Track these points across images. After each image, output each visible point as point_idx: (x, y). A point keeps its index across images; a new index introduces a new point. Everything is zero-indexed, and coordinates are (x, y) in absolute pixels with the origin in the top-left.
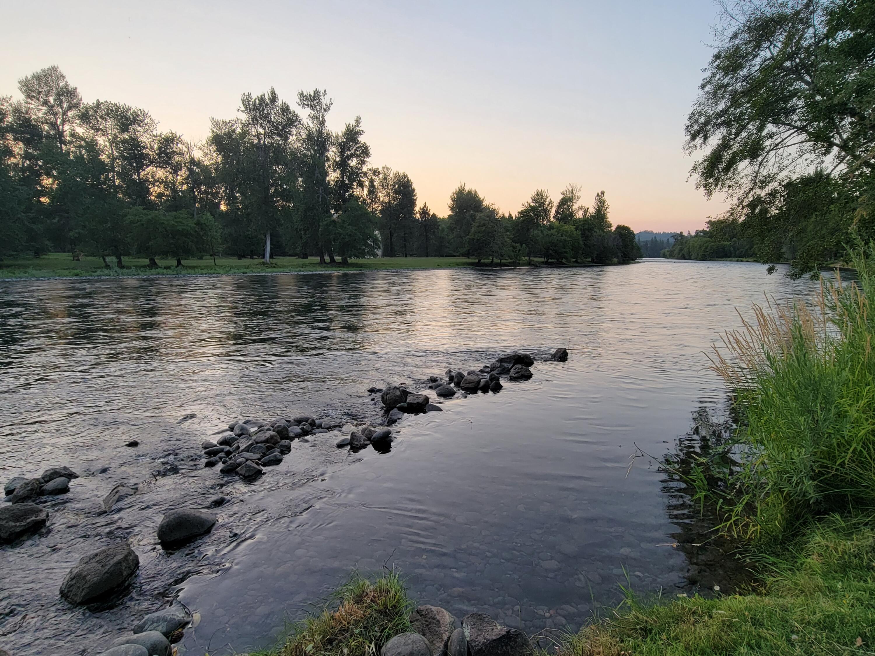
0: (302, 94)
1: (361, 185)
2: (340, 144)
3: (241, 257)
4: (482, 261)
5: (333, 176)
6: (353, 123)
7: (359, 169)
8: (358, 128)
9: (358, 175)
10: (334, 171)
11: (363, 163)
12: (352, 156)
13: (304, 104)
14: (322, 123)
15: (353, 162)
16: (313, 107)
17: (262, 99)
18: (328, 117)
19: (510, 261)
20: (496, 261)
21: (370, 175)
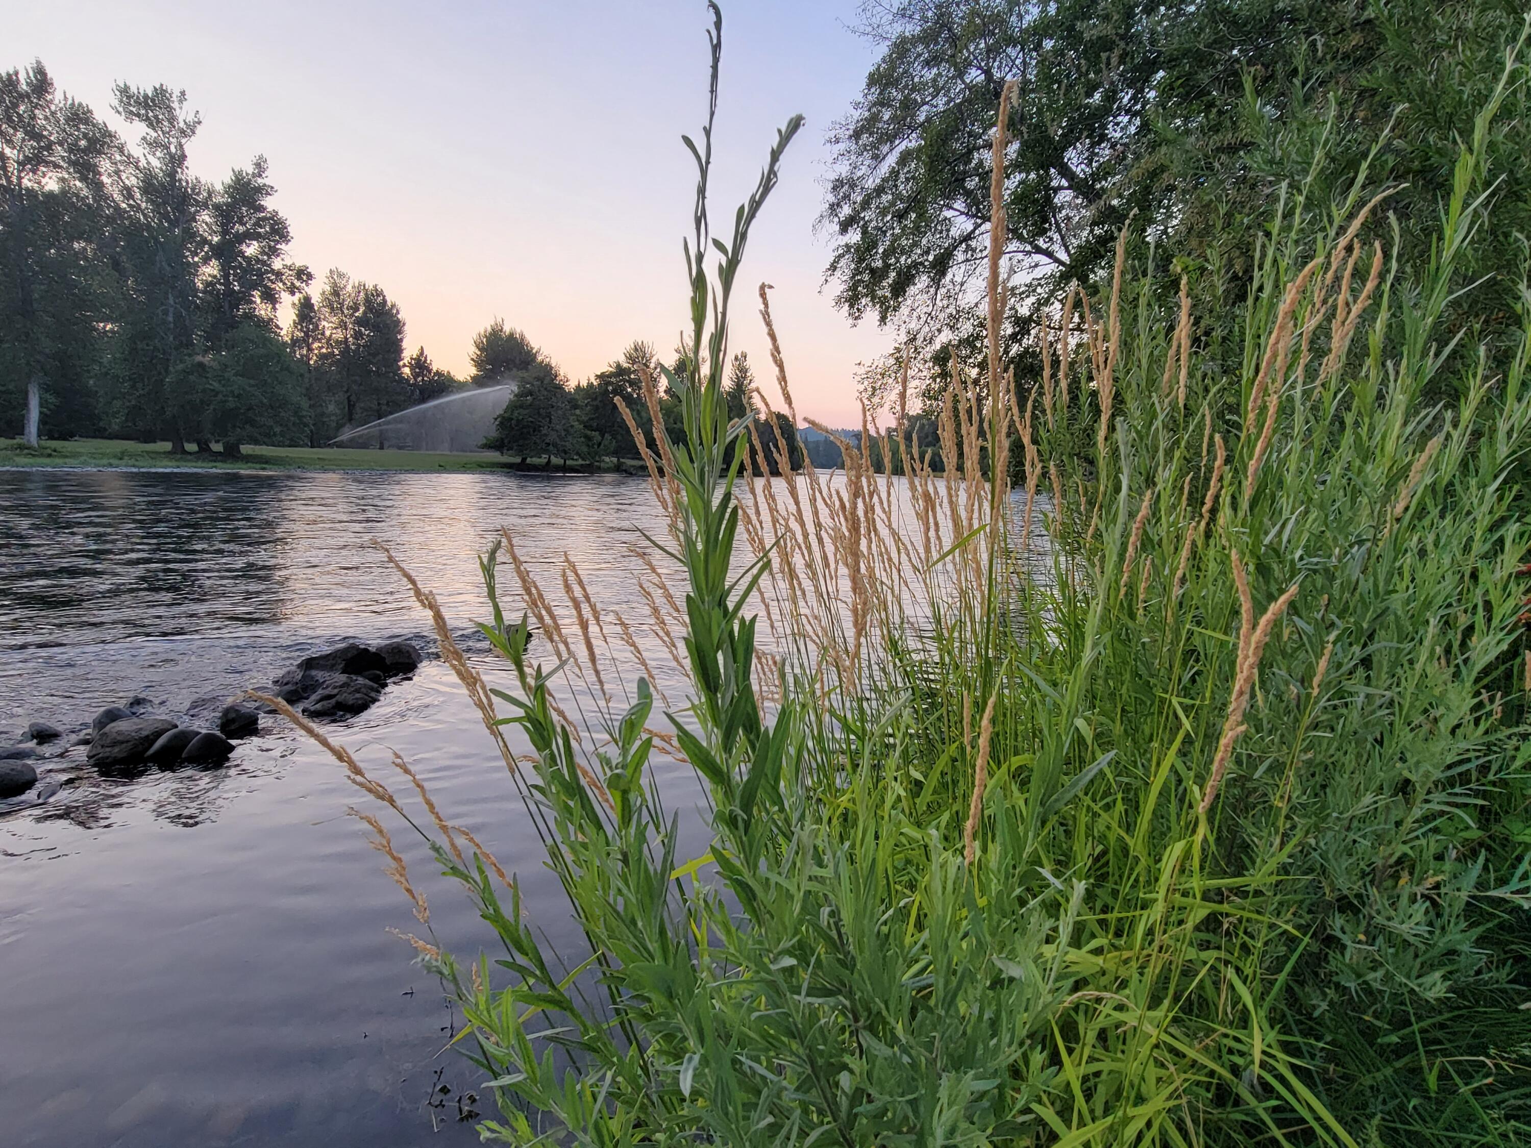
0: (124, 91)
2: (217, 207)
4: (529, 460)
5: (203, 272)
6: (250, 169)
7: (264, 263)
8: (260, 180)
9: (260, 275)
10: (207, 259)
11: (273, 252)
12: (249, 236)
13: (131, 112)
14: (177, 160)
15: (251, 249)
16: (153, 123)
18: (190, 147)
19: (580, 462)
20: (556, 460)
21: (292, 277)
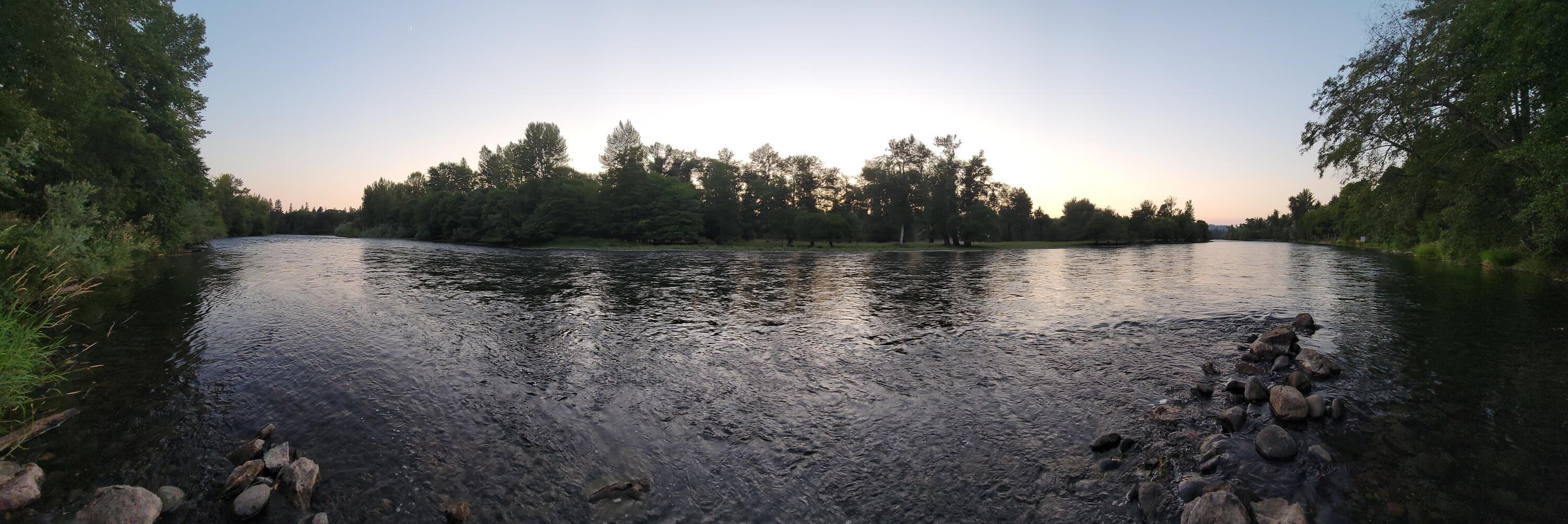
0: (936, 139)
1: (986, 194)
2: (966, 167)
3: (880, 241)
5: (960, 188)
6: (978, 155)
7: (982, 183)
8: (982, 158)
9: (981, 186)
10: (961, 184)
11: (985, 179)
12: (976, 175)
13: (938, 144)
14: (952, 156)
15: (978, 179)
16: (946, 146)
17: (903, 142)
18: (956, 151)
21: (992, 186)
